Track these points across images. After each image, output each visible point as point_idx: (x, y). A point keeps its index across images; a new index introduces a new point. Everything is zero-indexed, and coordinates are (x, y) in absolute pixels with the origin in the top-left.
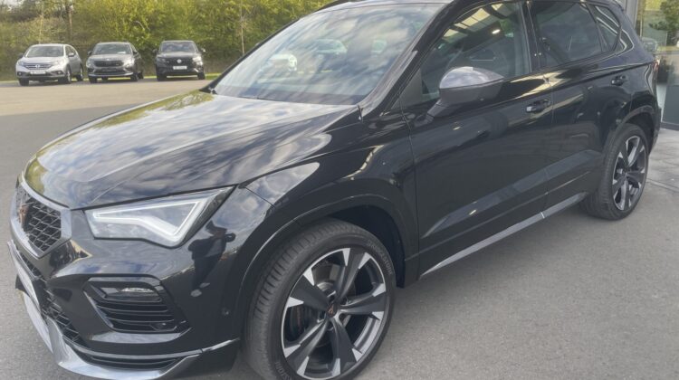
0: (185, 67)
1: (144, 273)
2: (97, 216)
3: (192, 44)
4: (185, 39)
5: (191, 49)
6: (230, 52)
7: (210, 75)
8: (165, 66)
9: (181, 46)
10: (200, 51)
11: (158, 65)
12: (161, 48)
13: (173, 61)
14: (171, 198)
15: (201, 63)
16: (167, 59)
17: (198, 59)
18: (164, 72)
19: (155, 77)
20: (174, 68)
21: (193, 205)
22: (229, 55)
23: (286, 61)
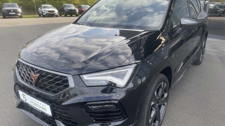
0: (15, 13)
1: (113, 99)
2: (85, 77)
3: (16, 4)
4: (11, 2)
5: (15, 6)
6: (30, 8)
7: (24, 16)
8: (6, 13)
9: (11, 5)
10: (20, 7)
11: (3, 12)
12: (4, 5)
13: (9, 11)
14: (118, 68)
15: (21, 12)
16: (7, 10)
17: (20, 10)
18: (6, 15)
19: (2, 17)
20: (10, 13)
21: (128, 71)
22: (29, 9)
23: (54, 11)
